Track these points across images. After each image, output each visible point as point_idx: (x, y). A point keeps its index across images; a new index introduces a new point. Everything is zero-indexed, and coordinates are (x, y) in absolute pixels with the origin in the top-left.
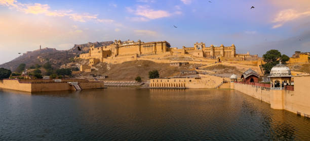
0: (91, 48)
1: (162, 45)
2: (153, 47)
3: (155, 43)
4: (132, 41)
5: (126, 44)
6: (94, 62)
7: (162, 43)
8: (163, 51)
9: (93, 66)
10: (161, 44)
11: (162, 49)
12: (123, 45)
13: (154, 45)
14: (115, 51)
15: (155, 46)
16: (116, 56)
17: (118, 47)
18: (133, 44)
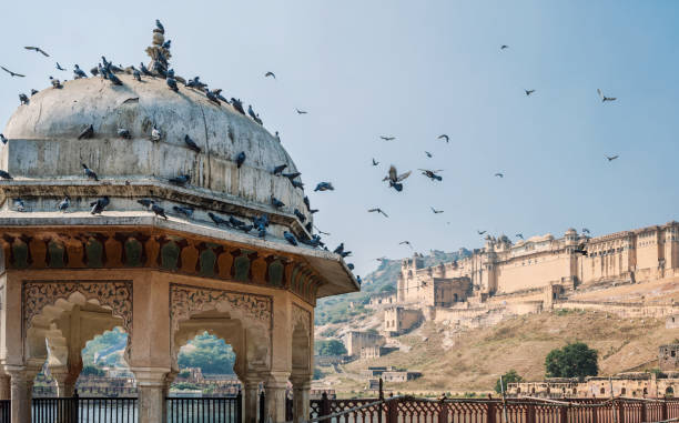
0: (405, 272)
1: (661, 244)
2: (625, 254)
3: (632, 237)
4: (544, 238)
5: (522, 252)
6: (400, 324)
7: (660, 231)
8: (662, 266)
9: (393, 335)
10: (654, 238)
11: (661, 258)
12: (514, 254)
13: (626, 243)
14: (484, 281)
15: (633, 247)
16: (484, 298)
17: (495, 264)
18: (547, 247)
